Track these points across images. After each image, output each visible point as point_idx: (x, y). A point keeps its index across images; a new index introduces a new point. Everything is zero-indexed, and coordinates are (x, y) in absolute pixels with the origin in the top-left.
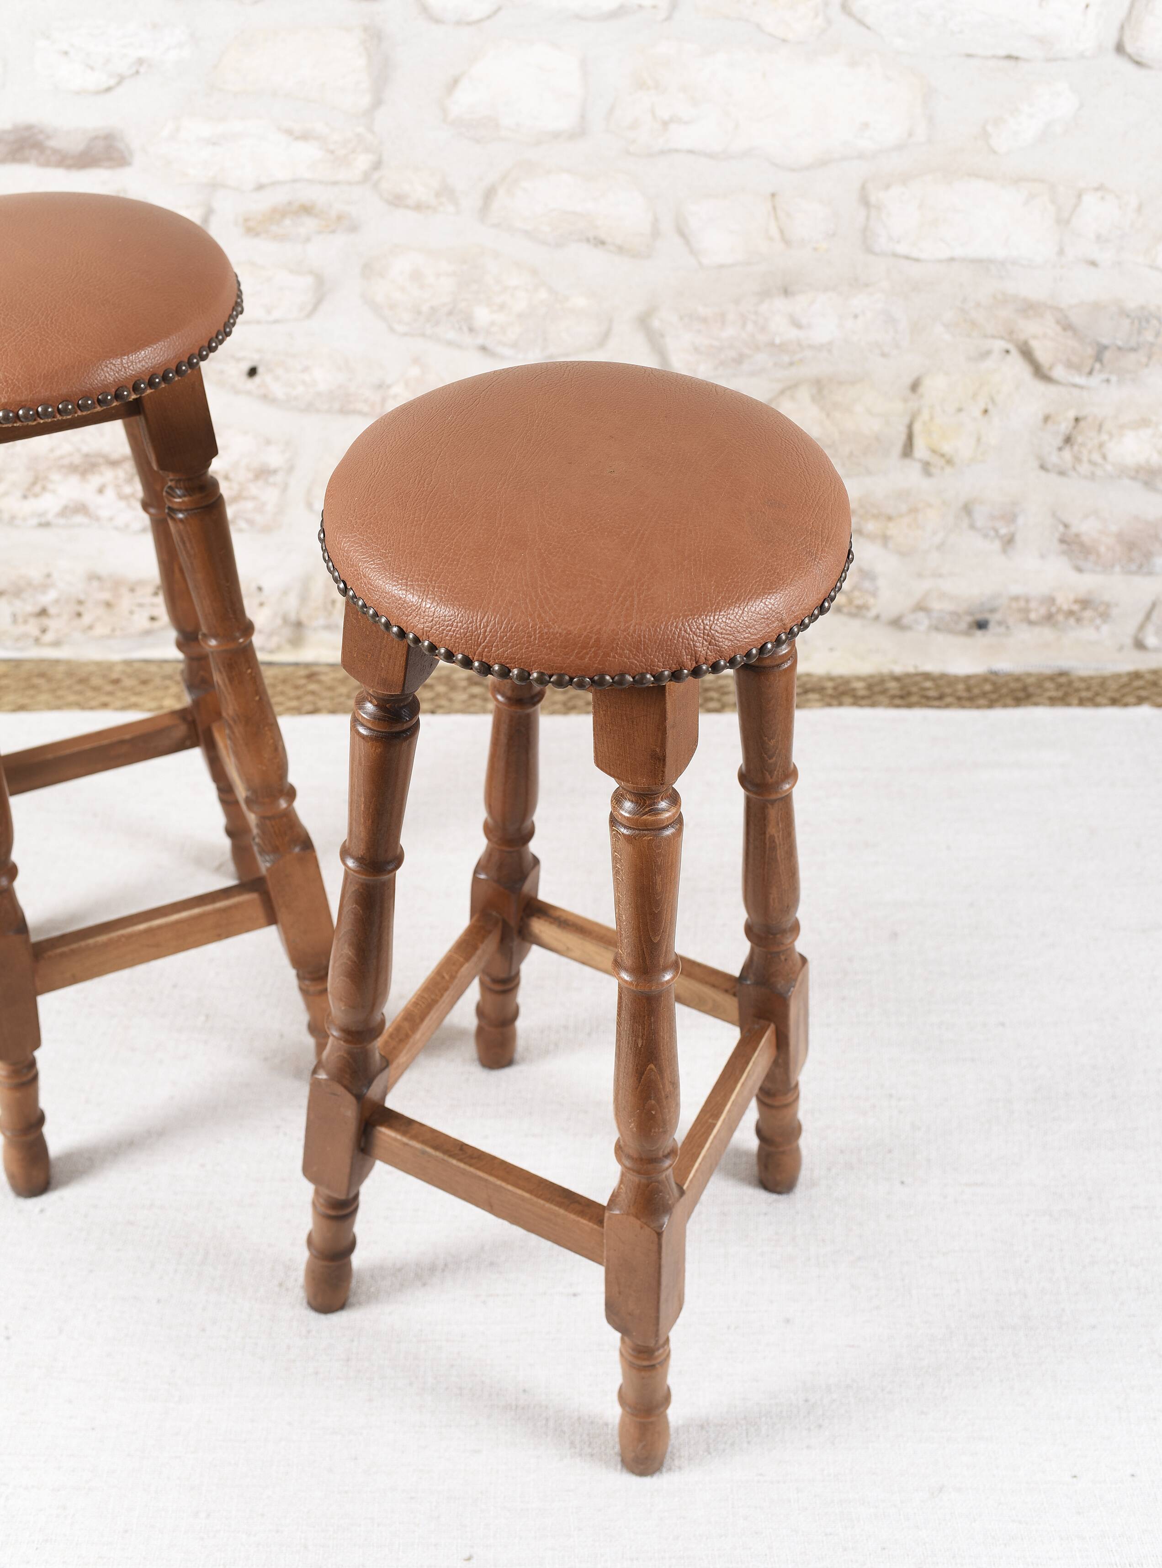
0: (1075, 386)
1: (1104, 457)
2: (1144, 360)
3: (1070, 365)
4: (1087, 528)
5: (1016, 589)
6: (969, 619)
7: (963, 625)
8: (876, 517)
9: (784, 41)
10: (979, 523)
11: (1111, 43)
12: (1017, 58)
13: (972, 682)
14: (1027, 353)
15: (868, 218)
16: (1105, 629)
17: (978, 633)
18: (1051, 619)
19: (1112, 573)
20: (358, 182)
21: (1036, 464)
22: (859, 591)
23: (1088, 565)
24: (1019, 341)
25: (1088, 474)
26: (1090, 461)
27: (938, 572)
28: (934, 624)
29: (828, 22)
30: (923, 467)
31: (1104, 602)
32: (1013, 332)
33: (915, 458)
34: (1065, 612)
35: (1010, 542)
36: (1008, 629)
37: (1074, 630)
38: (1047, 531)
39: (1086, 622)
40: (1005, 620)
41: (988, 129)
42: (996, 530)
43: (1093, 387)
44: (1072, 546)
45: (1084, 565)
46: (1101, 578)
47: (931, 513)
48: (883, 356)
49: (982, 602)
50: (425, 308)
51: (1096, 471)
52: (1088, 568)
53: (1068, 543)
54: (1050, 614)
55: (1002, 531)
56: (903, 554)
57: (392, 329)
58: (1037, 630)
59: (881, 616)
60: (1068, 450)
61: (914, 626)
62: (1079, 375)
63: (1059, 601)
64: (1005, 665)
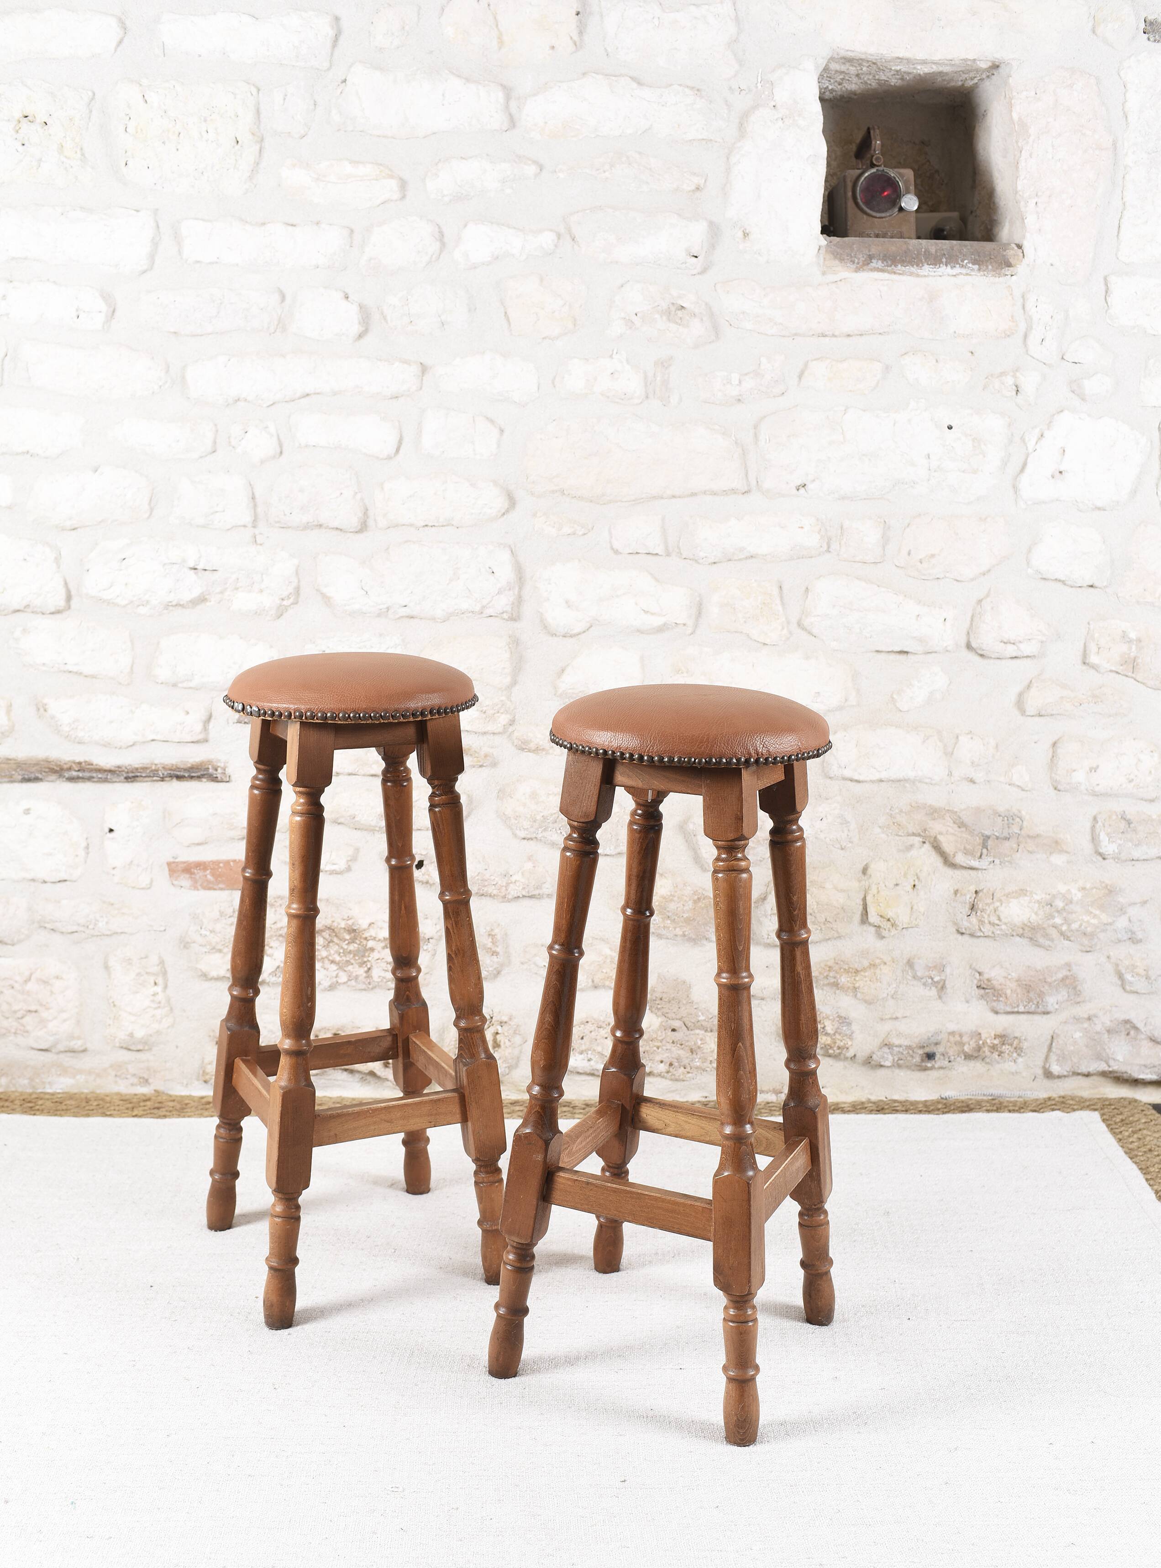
0: (971, 868)
1: (999, 919)
2: (1015, 846)
3: (966, 852)
4: (995, 974)
5: (952, 1027)
6: (921, 1052)
7: (917, 1059)
8: (847, 971)
9: (765, 644)
10: (919, 974)
11: (963, 642)
12: (907, 653)
13: (928, 1104)
14: (937, 848)
16: (1020, 1060)
17: (929, 1065)
18: (981, 1053)
19: (1018, 1013)
20: (499, 733)
21: (954, 930)
22: (840, 1034)
23: (1000, 1007)
24: (930, 837)
25: (990, 934)
26: (990, 923)
27: (894, 1016)
28: (896, 1059)
29: (791, 633)
30: (876, 931)
31: (1016, 1038)
32: (925, 830)
33: (870, 924)
34: (989, 1046)
35: (943, 987)
36: (950, 1061)
37: (998, 1063)
38: (968, 981)
39: (1006, 1055)
40: (947, 1053)
41: (895, 696)
42: (932, 979)
43: (984, 868)
44: (987, 991)
45: (998, 1008)
46: (1011, 1018)
47: (885, 969)
48: (842, 849)
49: (929, 1039)
50: (538, 817)
51: (995, 931)
52: (1001, 1009)
53: (983, 988)
54: (979, 1049)
55: (936, 979)
56: (868, 1003)
57: (515, 835)
58: (972, 1064)
59: (857, 1055)
60: (974, 916)
61: (882, 1063)
62: (974, 860)
63: (984, 1036)
64: (952, 1093)
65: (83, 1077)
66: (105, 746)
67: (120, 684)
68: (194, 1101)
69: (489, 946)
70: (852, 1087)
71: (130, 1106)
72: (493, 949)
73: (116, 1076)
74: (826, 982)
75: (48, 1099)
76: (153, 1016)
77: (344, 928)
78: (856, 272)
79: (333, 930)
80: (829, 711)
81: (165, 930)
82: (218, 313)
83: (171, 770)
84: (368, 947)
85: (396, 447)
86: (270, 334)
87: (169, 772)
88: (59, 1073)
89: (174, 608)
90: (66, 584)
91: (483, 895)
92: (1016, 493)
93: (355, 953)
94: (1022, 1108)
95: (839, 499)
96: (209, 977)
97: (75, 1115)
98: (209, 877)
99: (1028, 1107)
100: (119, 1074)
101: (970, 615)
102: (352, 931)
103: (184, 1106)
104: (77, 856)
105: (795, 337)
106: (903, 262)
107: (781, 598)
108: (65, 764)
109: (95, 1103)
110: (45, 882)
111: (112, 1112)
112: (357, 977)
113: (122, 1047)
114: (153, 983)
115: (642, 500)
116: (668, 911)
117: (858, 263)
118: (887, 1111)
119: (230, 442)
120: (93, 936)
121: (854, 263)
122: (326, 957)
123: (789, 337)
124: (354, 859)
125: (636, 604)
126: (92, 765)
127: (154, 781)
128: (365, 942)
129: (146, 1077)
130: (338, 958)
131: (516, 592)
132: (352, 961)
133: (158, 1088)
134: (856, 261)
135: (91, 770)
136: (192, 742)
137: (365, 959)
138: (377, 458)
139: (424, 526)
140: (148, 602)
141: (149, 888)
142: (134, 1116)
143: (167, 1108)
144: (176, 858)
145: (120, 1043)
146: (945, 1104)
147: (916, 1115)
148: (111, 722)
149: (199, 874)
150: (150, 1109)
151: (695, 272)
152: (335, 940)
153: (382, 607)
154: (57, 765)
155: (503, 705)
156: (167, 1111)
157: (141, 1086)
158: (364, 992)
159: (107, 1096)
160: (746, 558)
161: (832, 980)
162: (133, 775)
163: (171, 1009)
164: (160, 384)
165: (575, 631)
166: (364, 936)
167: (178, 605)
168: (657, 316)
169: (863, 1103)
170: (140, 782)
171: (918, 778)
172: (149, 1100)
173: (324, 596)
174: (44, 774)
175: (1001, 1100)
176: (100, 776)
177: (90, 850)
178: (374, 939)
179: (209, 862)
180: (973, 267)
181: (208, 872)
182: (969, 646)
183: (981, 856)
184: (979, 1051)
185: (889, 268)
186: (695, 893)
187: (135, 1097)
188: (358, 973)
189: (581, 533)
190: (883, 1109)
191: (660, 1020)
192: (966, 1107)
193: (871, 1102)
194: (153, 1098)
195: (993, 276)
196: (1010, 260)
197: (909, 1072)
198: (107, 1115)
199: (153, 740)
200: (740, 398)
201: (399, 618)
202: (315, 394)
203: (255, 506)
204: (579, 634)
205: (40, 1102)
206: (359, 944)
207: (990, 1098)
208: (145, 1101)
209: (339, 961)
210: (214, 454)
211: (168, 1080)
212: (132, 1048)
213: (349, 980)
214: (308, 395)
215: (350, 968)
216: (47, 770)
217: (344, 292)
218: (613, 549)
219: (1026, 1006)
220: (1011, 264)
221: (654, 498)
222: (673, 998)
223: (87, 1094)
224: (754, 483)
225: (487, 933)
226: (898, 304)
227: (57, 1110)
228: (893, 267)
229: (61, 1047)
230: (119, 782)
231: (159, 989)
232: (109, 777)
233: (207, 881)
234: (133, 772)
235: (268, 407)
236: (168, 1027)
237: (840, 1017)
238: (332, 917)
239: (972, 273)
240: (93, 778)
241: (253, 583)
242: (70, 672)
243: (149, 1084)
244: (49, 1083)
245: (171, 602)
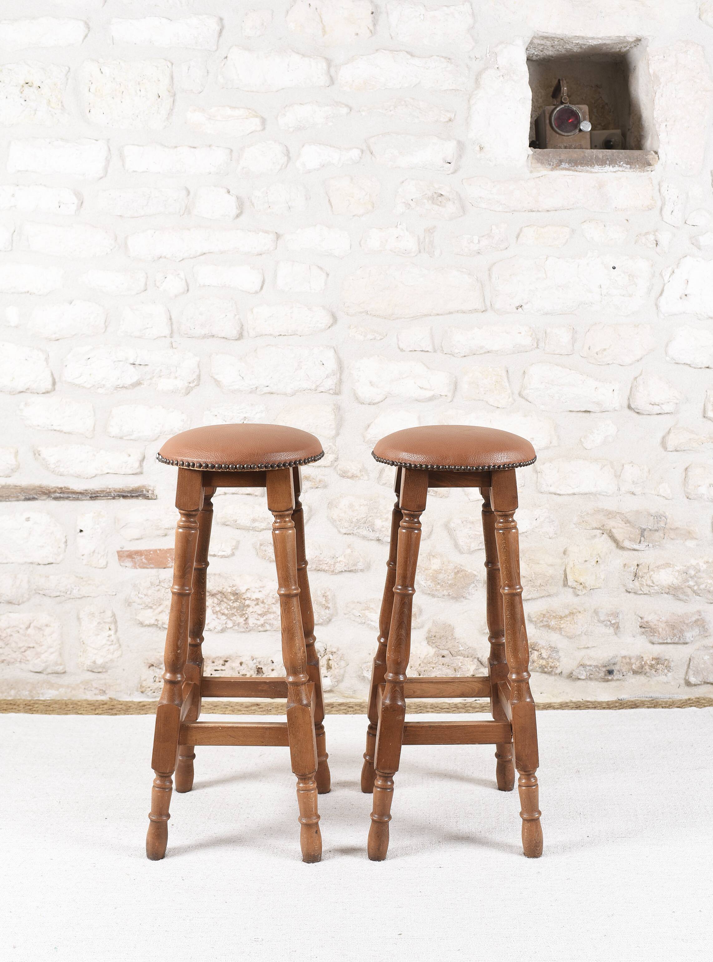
0: (634, 550)
1: (653, 583)
2: (662, 535)
3: (631, 540)
4: (650, 618)
5: (624, 653)
6: (604, 669)
7: (602, 674)
8: (555, 617)
9: (498, 407)
10: (602, 619)
11: (625, 404)
12: (589, 412)
13: (610, 703)
14: (612, 537)
15: (537, 478)
16: (669, 674)
17: (610, 678)
18: (643, 670)
19: (667, 643)
20: (328, 466)
21: (624, 590)
22: (551, 658)
23: (656, 639)
24: (607, 530)
25: (647, 592)
26: (647, 585)
27: (586, 647)
28: (589, 674)
29: (514, 400)
30: (574, 591)
31: (667, 660)
32: (603, 526)
33: (569, 586)
34: (649, 665)
35: (618, 627)
36: (623, 676)
37: (655, 676)
38: (634, 623)
39: (660, 671)
40: (621, 670)
41: (582, 440)
42: (610, 622)
43: (642, 549)
44: (646, 629)
45: (654, 640)
46: (663, 647)
47: (580, 616)
48: (550, 538)
49: (609, 661)
50: (354, 520)
51: (650, 590)
52: (656, 641)
53: (644, 628)
54: (642, 667)
55: (613, 622)
56: (570, 638)
57: (339, 532)
58: (638, 677)
59: (563, 672)
60: (637, 581)
61: (579, 677)
62: (636, 545)
63: (645, 659)
64: (625, 696)
65: (64, 690)
66: (77, 477)
67: (87, 437)
68: (135, 705)
69: (323, 603)
70: (560, 693)
71: (93, 708)
72: (326, 605)
73: (85, 689)
74: (542, 624)
75: (41, 704)
76: (108, 650)
77: (231, 593)
78: (552, 170)
79: (223, 594)
80: (540, 449)
81: (116, 595)
82: (148, 203)
83: (119, 492)
84: (245, 604)
85: (260, 285)
86: (181, 216)
87: (118, 493)
88: (48, 687)
89: (120, 389)
90: (52, 374)
91: (319, 570)
92: (657, 309)
93: (238, 608)
94: (671, 705)
95: (544, 315)
96: (144, 624)
97: (59, 714)
98: (144, 560)
99: (675, 705)
100: (86, 687)
101: (629, 387)
102: (235, 594)
103: (128, 708)
104: (59, 547)
105: (514, 212)
106: (582, 164)
107: (508, 378)
108: (52, 489)
109: (71, 706)
110: (39, 564)
111: (82, 712)
112: (239, 624)
113: (88, 670)
114: (108, 629)
115: (418, 317)
116: (438, 580)
117: (553, 165)
118: (582, 708)
119: (155, 284)
120: (70, 598)
121: (550, 165)
122: (219, 611)
123: (510, 212)
124: (236, 548)
125: (415, 383)
126: (69, 489)
127: (109, 499)
128: (243, 601)
129: (104, 690)
130: (226, 612)
131: (338, 377)
132: (236, 614)
133: (111, 697)
134: (552, 164)
135: (68, 493)
136: (133, 474)
137: (244, 612)
138: (249, 293)
139: (279, 336)
140: (104, 385)
141: (105, 568)
142: (96, 714)
143: (117, 709)
144: (123, 548)
145: (87, 668)
146: (621, 703)
147: (601, 710)
148: (81, 462)
149: (137, 558)
150: (106, 710)
151: (449, 172)
152: (225, 600)
153: (252, 387)
154: (47, 490)
155: (331, 448)
156: (117, 711)
157: (101, 696)
158: (243, 634)
159: (79, 702)
160: (485, 353)
161: (546, 623)
162: (95, 495)
163: (120, 645)
164: (111, 248)
165: (376, 401)
166: (243, 597)
167: (123, 387)
168: (426, 201)
169: (567, 703)
170: (100, 500)
171: (598, 492)
172: (106, 704)
173: (216, 380)
174: (38, 495)
175: (658, 700)
176: (74, 496)
177: (68, 543)
178: (250, 599)
179: (144, 551)
180: (627, 166)
181: (143, 557)
182: (629, 407)
183: (640, 542)
184: (642, 668)
185: (573, 168)
186: (455, 568)
187: (97, 702)
188: (239, 621)
189: (379, 338)
190: (580, 707)
191: (434, 650)
192: (634, 705)
193: (573, 703)
194: (109, 703)
195: (639, 171)
196: (650, 161)
197: (597, 683)
198: (78, 714)
199: (107, 473)
200: (479, 251)
201: (263, 394)
202: (209, 253)
203: (172, 324)
204: (379, 402)
205: (36, 706)
206: (240, 603)
207: (650, 699)
208: (103, 704)
209: (227, 613)
210: (146, 291)
211: (118, 691)
212: (94, 671)
213: (234, 626)
214: (204, 254)
215: (234, 618)
216: (40, 493)
217: (227, 189)
218: (399, 348)
219: (672, 639)
220: (650, 164)
221: (426, 315)
222: (443, 636)
223: (66, 700)
224: (488, 304)
225: (322, 595)
226: (579, 191)
227: (47, 711)
228: (575, 167)
229: (49, 670)
230: (86, 500)
231: (112, 632)
232: (80, 497)
233: (143, 562)
234: (95, 494)
235: (180, 261)
236: (118, 657)
237: (551, 647)
238: (223, 585)
239: (626, 170)
240: (70, 497)
241: (171, 373)
242: (55, 430)
243: (106, 694)
244: (42, 694)
245: (118, 385)
